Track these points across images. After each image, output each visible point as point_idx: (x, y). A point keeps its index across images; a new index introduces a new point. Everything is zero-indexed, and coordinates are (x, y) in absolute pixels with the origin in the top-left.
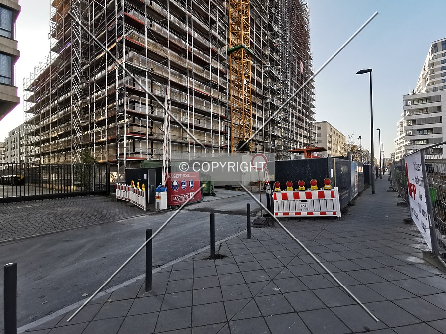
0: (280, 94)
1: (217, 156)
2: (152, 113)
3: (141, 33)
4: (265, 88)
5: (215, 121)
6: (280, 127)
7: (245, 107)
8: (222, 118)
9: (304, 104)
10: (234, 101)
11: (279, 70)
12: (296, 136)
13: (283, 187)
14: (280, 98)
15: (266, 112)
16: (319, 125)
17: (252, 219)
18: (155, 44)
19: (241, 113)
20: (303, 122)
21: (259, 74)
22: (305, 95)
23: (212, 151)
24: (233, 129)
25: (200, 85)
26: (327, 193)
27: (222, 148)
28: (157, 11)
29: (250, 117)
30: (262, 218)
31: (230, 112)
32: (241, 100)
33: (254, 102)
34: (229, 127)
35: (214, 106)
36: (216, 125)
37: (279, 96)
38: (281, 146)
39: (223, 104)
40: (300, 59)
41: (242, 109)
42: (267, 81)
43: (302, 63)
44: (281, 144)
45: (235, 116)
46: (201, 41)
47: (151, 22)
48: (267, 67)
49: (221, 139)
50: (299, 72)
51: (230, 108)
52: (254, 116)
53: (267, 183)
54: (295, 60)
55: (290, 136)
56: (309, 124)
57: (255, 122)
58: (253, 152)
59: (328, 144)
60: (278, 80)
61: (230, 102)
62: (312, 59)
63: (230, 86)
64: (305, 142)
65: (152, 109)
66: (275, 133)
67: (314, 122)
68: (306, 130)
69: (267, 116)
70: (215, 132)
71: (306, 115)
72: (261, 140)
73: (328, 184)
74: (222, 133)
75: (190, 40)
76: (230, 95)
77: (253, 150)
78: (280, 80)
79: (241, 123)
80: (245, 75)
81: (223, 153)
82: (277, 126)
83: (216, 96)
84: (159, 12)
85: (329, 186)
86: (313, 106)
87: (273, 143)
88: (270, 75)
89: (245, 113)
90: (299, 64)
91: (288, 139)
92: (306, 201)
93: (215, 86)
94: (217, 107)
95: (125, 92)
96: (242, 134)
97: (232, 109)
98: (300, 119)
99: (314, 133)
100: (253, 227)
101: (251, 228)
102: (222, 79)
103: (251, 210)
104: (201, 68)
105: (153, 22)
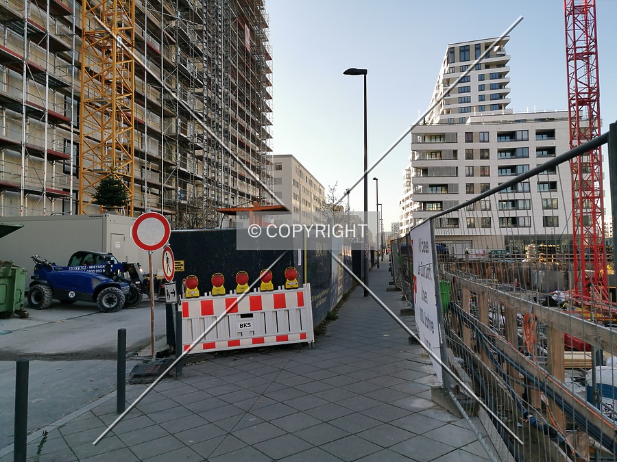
0: (201, 86)
1: (36, 214)
4: (168, 67)
5: (35, 124)
6: (200, 158)
7: (118, 100)
8: (55, 120)
9: (251, 116)
10: (90, 83)
11: (200, 32)
12: (233, 180)
13: (205, 288)
14: (201, 94)
15: (170, 122)
16: (279, 160)
17: (130, 365)
19: (107, 113)
20: (248, 151)
21: (155, 32)
22: (253, 97)
23: (23, 201)
24: (84, 148)
26: (291, 297)
27: (51, 195)
29: (129, 126)
30: (154, 359)
31: (78, 108)
32: (108, 82)
33: (140, 92)
34: (74, 143)
35: (31, 86)
36: (38, 135)
37: (200, 90)
38: (201, 198)
39: (57, 85)
40: (243, 19)
41: (111, 105)
42: (173, 51)
43: (247, 29)
44: (200, 195)
45: (90, 118)
48: (173, 19)
49: (50, 171)
50: (242, 48)
51: (77, 98)
52: (139, 125)
53: (169, 278)
54: (233, 19)
55: (221, 177)
56: (259, 157)
57: (142, 139)
58: (136, 209)
59: (294, 201)
60: (198, 54)
61: (80, 85)
62: (267, 27)
63: (79, 45)
64: (251, 193)
66: (188, 170)
67: (268, 154)
68: (253, 169)
69: (170, 129)
70: (35, 152)
71: (253, 139)
72: (156, 182)
73: (292, 279)
74: (53, 157)
76: (79, 66)
77: (135, 204)
78: (201, 54)
79: (105, 137)
80: (120, 25)
81: (55, 207)
82: (193, 155)
83: (39, 63)
85: (294, 283)
86: (268, 121)
87: (185, 192)
88: (180, 40)
89: (119, 116)
90: (242, 30)
91: (217, 184)
92: (251, 315)
93: (37, 36)
94: (43, 91)
96: (109, 165)
97: (83, 100)
98: (242, 145)
99: (268, 176)
100: (131, 383)
101: (128, 387)
102: (59, 23)
103: (127, 345)
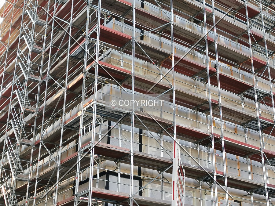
2: (140, 193)
3: (125, 52)
18: (148, 67)
25: (236, 130)
28: (152, 14)
46: (233, 49)
47: (142, 32)
65: (141, 184)
75: (212, 50)
84: (156, 16)
95: (93, 156)
104: (235, 96)
105: (145, 31)
